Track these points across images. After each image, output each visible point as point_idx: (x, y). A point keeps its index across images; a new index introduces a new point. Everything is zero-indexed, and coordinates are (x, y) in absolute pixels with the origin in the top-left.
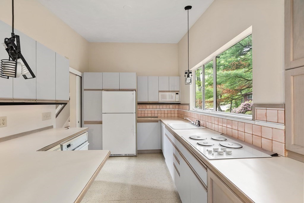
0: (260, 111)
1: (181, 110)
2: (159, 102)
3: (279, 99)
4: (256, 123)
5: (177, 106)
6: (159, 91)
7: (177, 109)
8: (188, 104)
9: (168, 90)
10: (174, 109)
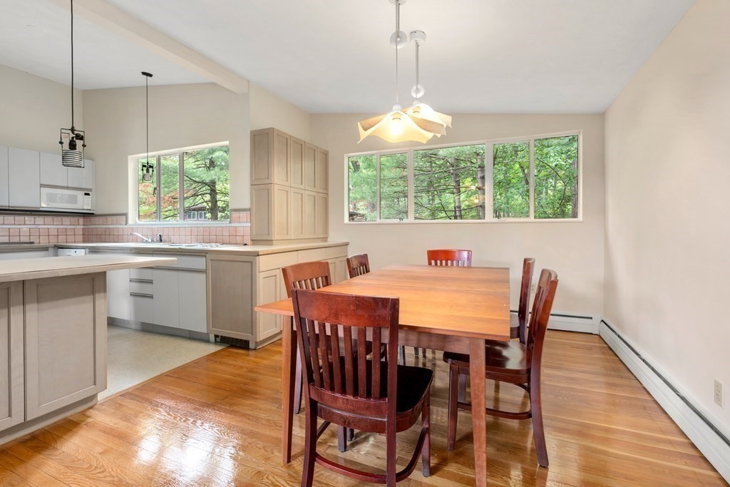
0: (235, 215)
1: (100, 226)
2: (41, 209)
3: (247, 205)
4: (232, 225)
5: (81, 220)
6: (42, 186)
7: (82, 227)
8: (126, 215)
9: (66, 185)
10: (73, 227)
